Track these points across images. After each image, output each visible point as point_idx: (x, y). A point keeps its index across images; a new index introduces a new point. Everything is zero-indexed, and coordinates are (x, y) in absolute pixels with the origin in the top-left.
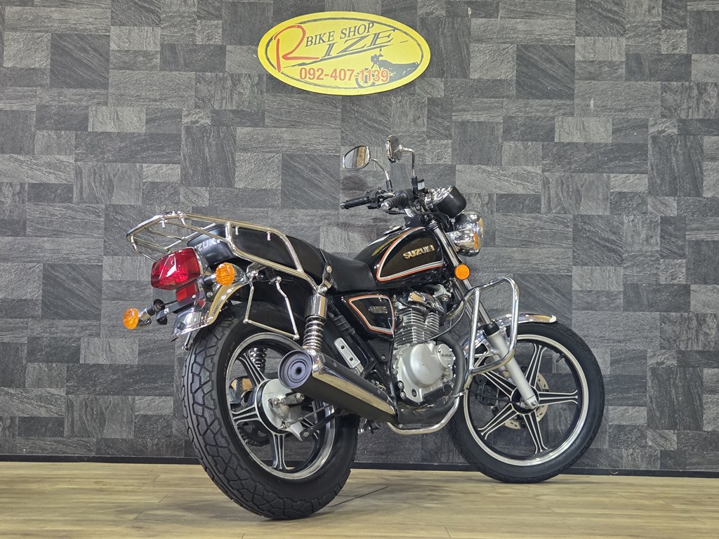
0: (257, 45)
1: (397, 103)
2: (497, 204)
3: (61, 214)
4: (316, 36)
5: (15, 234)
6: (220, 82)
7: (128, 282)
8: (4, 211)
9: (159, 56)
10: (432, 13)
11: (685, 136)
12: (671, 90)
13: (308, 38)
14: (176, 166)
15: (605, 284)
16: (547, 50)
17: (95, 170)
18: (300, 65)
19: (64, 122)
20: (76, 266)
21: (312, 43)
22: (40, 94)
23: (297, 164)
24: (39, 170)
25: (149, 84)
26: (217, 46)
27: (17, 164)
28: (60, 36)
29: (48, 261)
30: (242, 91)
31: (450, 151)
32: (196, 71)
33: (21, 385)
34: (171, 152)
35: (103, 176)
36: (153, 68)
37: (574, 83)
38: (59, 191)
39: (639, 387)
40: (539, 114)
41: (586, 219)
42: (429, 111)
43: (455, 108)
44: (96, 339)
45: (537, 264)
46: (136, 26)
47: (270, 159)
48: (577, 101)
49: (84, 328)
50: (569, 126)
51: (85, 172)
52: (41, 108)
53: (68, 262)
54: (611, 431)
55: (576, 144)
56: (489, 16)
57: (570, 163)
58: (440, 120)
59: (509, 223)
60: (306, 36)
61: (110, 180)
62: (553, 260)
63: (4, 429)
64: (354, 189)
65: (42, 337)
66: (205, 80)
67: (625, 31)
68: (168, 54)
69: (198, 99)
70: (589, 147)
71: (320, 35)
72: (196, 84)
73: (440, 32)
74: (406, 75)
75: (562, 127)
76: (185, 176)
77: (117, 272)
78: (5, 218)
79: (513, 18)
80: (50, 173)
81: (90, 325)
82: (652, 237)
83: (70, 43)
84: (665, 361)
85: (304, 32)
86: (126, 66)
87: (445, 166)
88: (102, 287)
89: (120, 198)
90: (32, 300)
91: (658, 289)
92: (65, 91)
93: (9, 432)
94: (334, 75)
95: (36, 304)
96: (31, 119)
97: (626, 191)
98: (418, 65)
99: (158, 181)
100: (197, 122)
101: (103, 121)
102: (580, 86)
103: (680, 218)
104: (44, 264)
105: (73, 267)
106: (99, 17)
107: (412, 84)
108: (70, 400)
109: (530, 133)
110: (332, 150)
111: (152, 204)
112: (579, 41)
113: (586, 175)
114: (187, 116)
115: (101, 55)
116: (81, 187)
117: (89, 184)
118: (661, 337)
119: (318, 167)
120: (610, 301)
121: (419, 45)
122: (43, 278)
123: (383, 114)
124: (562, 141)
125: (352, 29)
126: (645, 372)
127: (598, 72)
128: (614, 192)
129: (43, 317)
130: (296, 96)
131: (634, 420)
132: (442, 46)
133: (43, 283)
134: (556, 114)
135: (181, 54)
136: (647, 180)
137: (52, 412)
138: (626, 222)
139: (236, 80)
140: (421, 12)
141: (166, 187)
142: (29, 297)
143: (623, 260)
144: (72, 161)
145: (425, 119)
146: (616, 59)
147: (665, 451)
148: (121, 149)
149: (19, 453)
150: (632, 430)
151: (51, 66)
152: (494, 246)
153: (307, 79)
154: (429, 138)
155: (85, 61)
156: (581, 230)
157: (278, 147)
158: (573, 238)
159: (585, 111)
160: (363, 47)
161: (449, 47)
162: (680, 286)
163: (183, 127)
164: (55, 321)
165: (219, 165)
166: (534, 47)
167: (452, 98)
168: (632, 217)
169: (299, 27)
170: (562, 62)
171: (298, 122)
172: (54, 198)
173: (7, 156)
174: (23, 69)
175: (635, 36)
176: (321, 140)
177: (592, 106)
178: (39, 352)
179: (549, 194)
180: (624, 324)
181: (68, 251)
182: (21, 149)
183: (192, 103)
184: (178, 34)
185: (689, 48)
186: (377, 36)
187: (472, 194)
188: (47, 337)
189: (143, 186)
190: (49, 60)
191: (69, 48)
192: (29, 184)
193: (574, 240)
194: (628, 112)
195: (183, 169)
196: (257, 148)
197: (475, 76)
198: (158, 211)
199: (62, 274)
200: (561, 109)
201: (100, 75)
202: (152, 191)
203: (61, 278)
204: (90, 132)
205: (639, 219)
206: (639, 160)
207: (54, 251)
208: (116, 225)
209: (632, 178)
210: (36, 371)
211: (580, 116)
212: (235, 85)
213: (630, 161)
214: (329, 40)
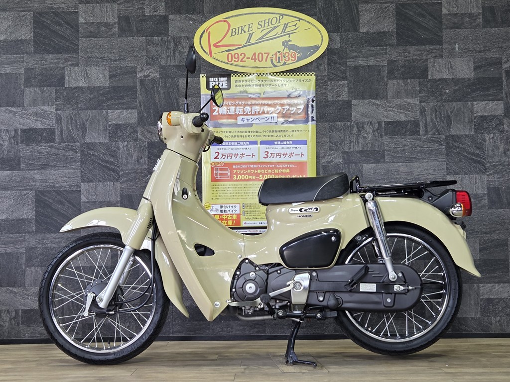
2: (385, 130)
3: (47, 152)
5: (12, 169)
6: (165, 44)
7: (101, 202)
8: (3, 152)
9: (117, 24)
14: (134, 110)
15: (473, 188)
16: (419, 7)
17: (71, 117)
19: (46, 81)
20: (60, 191)
22: (27, 59)
24: (29, 119)
25: (111, 48)
26: (160, 16)
27: (11, 114)
28: (40, 14)
29: (38, 188)
30: (182, 50)
31: (346, 89)
32: (146, 36)
33: (23, 285)
34: (130, 100)
35: (78, 121)
36: (114, 34)
37: (442, 32)
38: (44, 134)
39: (503, 268)
40: (415, 57)
41: (456, 138)
42: (328, 59)
43: (349, 56)
45: (418, 175)
46: (98, 3)
48: (445, 46)
49: (68, 239)
50: (439, 66)
51: (64, 118)
52: (28, 70)
53: (54, 189)
54: (482, 303)
55: (445, 80)
57: (441, 95)
58: (337, 66)
59: (396, 144)
61: (84, 124)
62: (430, 171)
63: (11, 320)
65: (37, 248)
66: (153, 43)
68: (123, 24)
69: (149, 58)
70: (456, 81)
72: (147, 46)
75: (434, 66)
76: (141, 119)
77: (92, 195)
78: (4, 157)
80: (37, 120)
82: (508, 150)
83: (48, 19)
86: (91, 35)
87: (343, 101)
88: (81, 207)
89: (93, 137)
90: (28, 219)
92: (46, 56)
93: (15, 322)
95: (30, 222)
96: (21, 79)
97: (486, 114)
99: (121, 123)
100: (148, 76)
101: (76, 78)
102: (447, 34)
104: (36, 191)
105: (58, 193)
109: (409, 73)
111: (117, 141)
113: (454, 104)
114: (141, 71)
115: (72, 27)
116: (62, 130)
117: (68, 128)
120: (477, 202)
122: (36, 202)
124: (434, 78)
126: (507, 256)
127: (460, 22)
128: (477, 116)
129: (37, 232)
131: (500, 294)
132: (337, 7)
133: (35, 206)
134: (428, 57)
135: (134, 24)
136: (502, 105)
138: (488, 139)
139: (177, 41)
141: (126, 127)
142: (25, 217)
143: (486, 169)
144: (54, 110)
145: (326, 66)
146: (474, 11)
148: (91, 99)
149: (23, 337)
150: (499, 302)
151: (34, 37)
152: (384, 162)
154: (330, 80)
155: (60, 33)
156: (452, 147)
158: (446, 153)
159: (452, 53)
161: (343, 8)
163: (138, 80)
164: (46, 235)
165: (167, 108)
166: (409, 5)
167: (346, 48)
168: (492, 135)
170: (431, 15)
172: (41, 140)
173: (3, 109)
174: (12, 41)
177: (457, 49)
178: (35, 259)
179: (426, 120)
180: (489, 219)
181: (53, 180)
182: (14, 103)
183: (144, 61)
184: (131, 8)
187: (365, 122)
188: (40, 248)
189: (110, 126)
190: (33, 33)
191: (47, 23)
192: (21, 129)
193: (447, 155)
194: (486, 53)
195: (139, 113)
196: (195, 94)
197: (363, 30)
198: (121, 147)
199: (49, 198)
200: (432, 53)
201: (72, 43)
202: (116, 131)
203: (49, 201)
204: (67, 87)
205: (498, 136)
206: (496, 90)
207: (43, 181)
208: (90, 159)
209: (491, 104)
210: (33, 274)
211: (448, 58)
212: (177, 46)
213: (488, 91)
214: (249, 31)
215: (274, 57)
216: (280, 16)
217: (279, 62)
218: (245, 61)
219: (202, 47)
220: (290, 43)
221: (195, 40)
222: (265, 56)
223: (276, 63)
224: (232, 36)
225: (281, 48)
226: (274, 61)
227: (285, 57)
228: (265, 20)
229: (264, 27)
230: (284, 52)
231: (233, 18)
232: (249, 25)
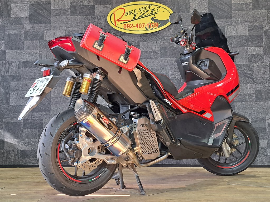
3: (34, 72)
5: (17, 80)
6: (93, 19)
7: (60, 97)
8: (13, 72)
9: (70, 9)
13: (126, 12)
15: (248, 91)
16: (220, 0)
17: (46, 55)
18: (123, 23)
19: (34, 37)
22: (25, 27)
24: (26, 56)
25: (66, 21)
26: (91, 5)
27: (17, 54)
28: (32, 5)
30: (102, 22)
32: (84, 15)
33: (21, 138)
35: (50, 57)
36: (68, 14)
37: (232, 12)
38: (33, 64)
39: (263, 131)
41: (239, 66)
42: (174, 26)
44: (49, 119)
48: (233, 19)
49: (44, 115)
50: (230, 29)
51: (43, 56)
52: (26, 32)
55: (233, 36)
57: (231, 44)
63: (15, 155)
65: (28, 119)
66: (87, 19)
68: (73, 10)
69: (85, 26)
70: (239, 37)
72: (84, 21)
75: (227, 30)
77: (56, 94)
78: (13, 75)
81: (46, 114)
82: (266, 72)
83: (36, 7)
86: (57, 15)
88: (51, 100)
92: (35, 25)
93: (17, 156)
96: (22, 37)
97: (254, 54)
101: (49, 36)
102: (234, 13)
110: (137, 43)
113: (238, 48)
115: (48, 11)
120: (250, 98)
124: (228, 35)
126: (265, 125)
127: (241, 7)
128: (249, 55)
131: (262, 145)
132: (178, 1)
134: (225, 25)
135: (78, 9)
136: (263, 49)
137: (33, 148)
138: (255, 66)
139: (99, 18)
142: (23, 104)
143: (254, 81)
144: (38, 52)
145: (173, 30)
146: (248, 2)
149: (21, 164)
150: (261, 149)
151: (29, 16)
153: (126, 28)
155: (42, 14)
159: (237, 23)
161: (181, 1)
164: (33, 113)
168: (257, 64)
170: (226, 4)
172: (32, 66)
173: (13, 51)
174: (18, 18)
177: (239, 21)
178: (28, 125)
180: (256, 107)
182: (19, 48)
183: (83, 28)
184: (77, 2)
188: (30, 120)
190: (28, 14)
191: (35, 9)
192: (22, 61)
194: (254, 23)
197: (192, 12)
200: (226, 23)
201: (47, 19)
204: (44, 41)
205: (260, 65)
206: (260, 41)
209: (257, 48)
210: (26, 132)
211: (235, 25)
212: (99, 20)
213: (255, 42)
214: (134, 13)
215: (147, 26)
216: (150, 6)
217: (149, 28)
218: (132, 28)
219: (111, 22)
220: (155, 19)
221: (107, 18)
222: (142, 25)
223: (148, 29)
224: (126, 15)
225: (150, 21)
226: (147, 27)
227: (152, 25)
228: (142, 8)
229: (142, 11)
230: (152, 23)
231: (127, 7)
232: (134, 10)
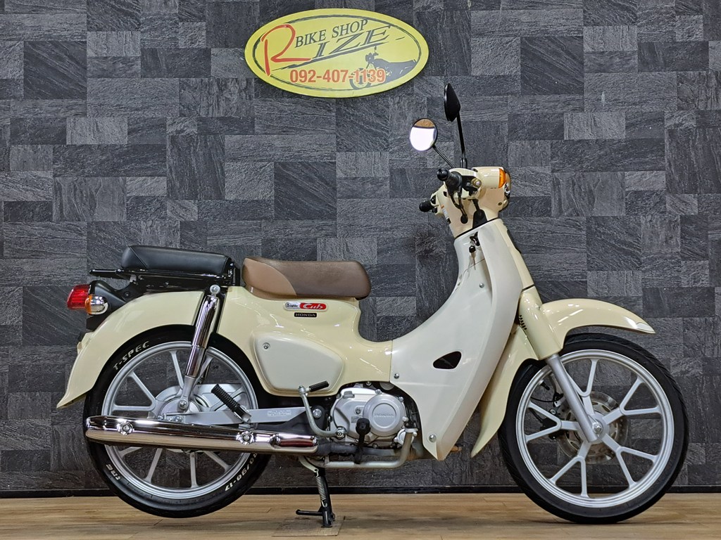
0: (244, 47)
1: (394, 104)
3: (39, 233)
4: (307, 35)
6: (206, 88)
9: (140, 59)
10: (429, 7)
11: (704, 129)
12: (687, 80)
13: (298, 38)
14: (162, 178)
15: (623, 289)
16: (553, 42)
17: (75, 186)
18: (290, 67)
19: (40, 136)
20: (58, 288)
21: (302, 43)
22: (14, 106)
23: (290, 173)
24: (16, 188)
25: (130, 92)
26: (201, 50)
28: (33, 44)
29: (28, 283)
30: (229, 97)
31: (452, 153)
32: (180, 77)
33: (4, 417)
34: (156, 164)
35: (84, 192)
36: (133, 74)
37: (583, 76)
38: (37, 209)
40: (546, 110)
41: (601, 221)
42: (428, 112)
45: (548, 271)
46: (114, 31)
47: (261, 168)
48: (587, 95)
49: (68, 354)
50: (579, 123)
51: (65, 188)
52: (15, 121)
53: (49, 285)
55: (587, 142)
56: (490, 7)
57: (581, 162)
58: (441, 121)
59: (519, 227)
60: (296, 36)
61: (92, 196)
62: (565, 265)
64: (352, 197)
65: (24, 365)
66: (189, 86)
67: (636, 19)
68: (149, 59)
69: (183, 106)
70: (601, 143)
71: (311, 34)
72: (180, 91)
73: (439, 27)
74: (403, 74)
75: (571, 123)
76: (171, 190)
79: (516, 9)
82: (671, 238)
83: (44, 51)
84: (690, 369)
85: (294, 32)
86: (104, 74)
89: (105, 214)
90: (13, 325)
91: (680, 292)
92: (41, 102)
94: (327, 76)
95: (16, 331)
96: (5, 133)
97: (642, 189)
98: (416, 63)
99: (143, 195)
100: (182, 131)
101: (81, 133)
102: (589, 79)
103: (701, 216)
104: (24, 287)
105: (55, 290)
106: (74, 22)
107: (410, 83)
108: (56, 431)
109: (538, 132)
110: (327, 156)
112: (587, 32)
113: (599, 173)
114: (172, 125)
115: (77, 63)
116: (61, 204)
117: (69, 200)
118: (684, 344)
119: (313, 176)
121: (416, 42)
122: (24, 303)
123: (379, 116)
124: (572, 138)
125: (345, 27)
127: (608, 64)
128: (629, 192)
129: (25, 344)
130: (287, 100)
132: (441, 42)
133: (23, 307)
134: (564, 110)
135: (164, 60)
136: (664, 176)
137: (37, 444)
138: (644, 222)
139: (222, 85)
140: (417, 6)
141: (151, 201)
142: (8, 322)
143: (641, 264)
144: (51, 177)
146: (628, 49)
147: (693, 465)
148: (102, 162)
149: (3, 489)
151: (25, 76)
153: (298, 82)
155: (62, 70)
156: (595, 233)
157: (270, 155)
158: (587, 241)
159: (596, 107)
160: (357, 46)
161: (449, 43)
162: (703, 288)
163: (167, 137)
164: (37, 348)
165: (208, 176)
166: (539, 39)
168: (649, 217)
169: (287, 26)
170: (569, 53)
171: (290, 128)
172: (33, 217)
175: (647, 23)
176: (315, 147)
177: (603, 100)
178: (22, 381)
179: (560, 196)
181: (49, 272)
183: (176, 111)
184: (160, 38)
185: (705, 35)
186: (371, 34)
188: (29, 365)
189: (128, 200)
190: (23, 70)
191: (43, 57)
192: (5, 202)
193: (588, 243)
194: (642, 105)
195: (169, 181)
196: (247, 157)
197: (476, 72)
198: (143, 227)
199: (43, 297)
200: (569, 104)
201: (77, 84)
202: (137, 206)
203: (42, 302)
204: (69, 145)
205: (657, 219)
206: (656, 156)
207: (33, 273)
208: (100, 244)
209: (648, 175)
210: (19, 401)
211: (591, 111)
212: (222, 91)
213: (645, 157)
214: (320, 40)
